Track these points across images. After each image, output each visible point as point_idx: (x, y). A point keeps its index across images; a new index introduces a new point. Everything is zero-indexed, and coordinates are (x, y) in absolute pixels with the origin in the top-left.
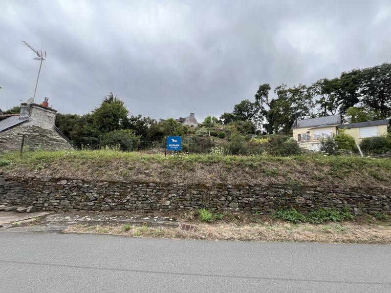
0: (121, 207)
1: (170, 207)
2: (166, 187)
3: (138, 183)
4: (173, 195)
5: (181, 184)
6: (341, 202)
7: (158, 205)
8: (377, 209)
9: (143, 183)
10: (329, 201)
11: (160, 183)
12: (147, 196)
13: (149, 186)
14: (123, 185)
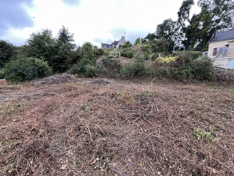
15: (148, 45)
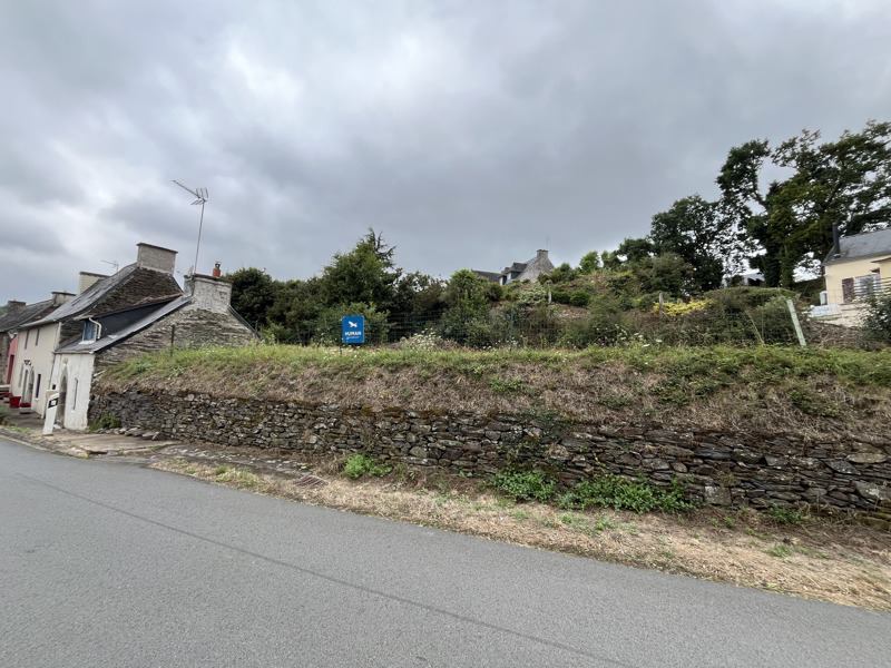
0: (251, 441)
1: (316, 447)
2: (311, 411)
3: (274, 401)
4: (322, 425)
5: (333, 407)
6: (666, 466)
7: (300, 441)
8: (780, 495)
9: (280, 402)
10: (632, 462)
11: (303, 403)
12: (285, 425)
13: (287, 407)
14: (255, 404)
15: (626, 274)
